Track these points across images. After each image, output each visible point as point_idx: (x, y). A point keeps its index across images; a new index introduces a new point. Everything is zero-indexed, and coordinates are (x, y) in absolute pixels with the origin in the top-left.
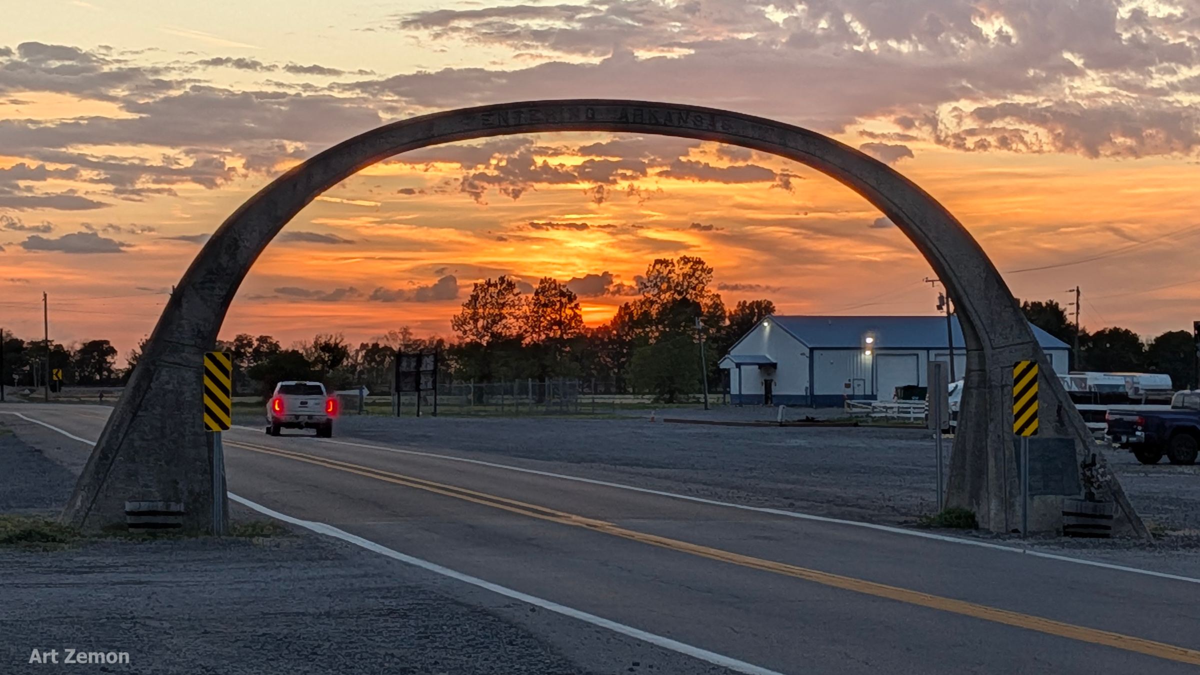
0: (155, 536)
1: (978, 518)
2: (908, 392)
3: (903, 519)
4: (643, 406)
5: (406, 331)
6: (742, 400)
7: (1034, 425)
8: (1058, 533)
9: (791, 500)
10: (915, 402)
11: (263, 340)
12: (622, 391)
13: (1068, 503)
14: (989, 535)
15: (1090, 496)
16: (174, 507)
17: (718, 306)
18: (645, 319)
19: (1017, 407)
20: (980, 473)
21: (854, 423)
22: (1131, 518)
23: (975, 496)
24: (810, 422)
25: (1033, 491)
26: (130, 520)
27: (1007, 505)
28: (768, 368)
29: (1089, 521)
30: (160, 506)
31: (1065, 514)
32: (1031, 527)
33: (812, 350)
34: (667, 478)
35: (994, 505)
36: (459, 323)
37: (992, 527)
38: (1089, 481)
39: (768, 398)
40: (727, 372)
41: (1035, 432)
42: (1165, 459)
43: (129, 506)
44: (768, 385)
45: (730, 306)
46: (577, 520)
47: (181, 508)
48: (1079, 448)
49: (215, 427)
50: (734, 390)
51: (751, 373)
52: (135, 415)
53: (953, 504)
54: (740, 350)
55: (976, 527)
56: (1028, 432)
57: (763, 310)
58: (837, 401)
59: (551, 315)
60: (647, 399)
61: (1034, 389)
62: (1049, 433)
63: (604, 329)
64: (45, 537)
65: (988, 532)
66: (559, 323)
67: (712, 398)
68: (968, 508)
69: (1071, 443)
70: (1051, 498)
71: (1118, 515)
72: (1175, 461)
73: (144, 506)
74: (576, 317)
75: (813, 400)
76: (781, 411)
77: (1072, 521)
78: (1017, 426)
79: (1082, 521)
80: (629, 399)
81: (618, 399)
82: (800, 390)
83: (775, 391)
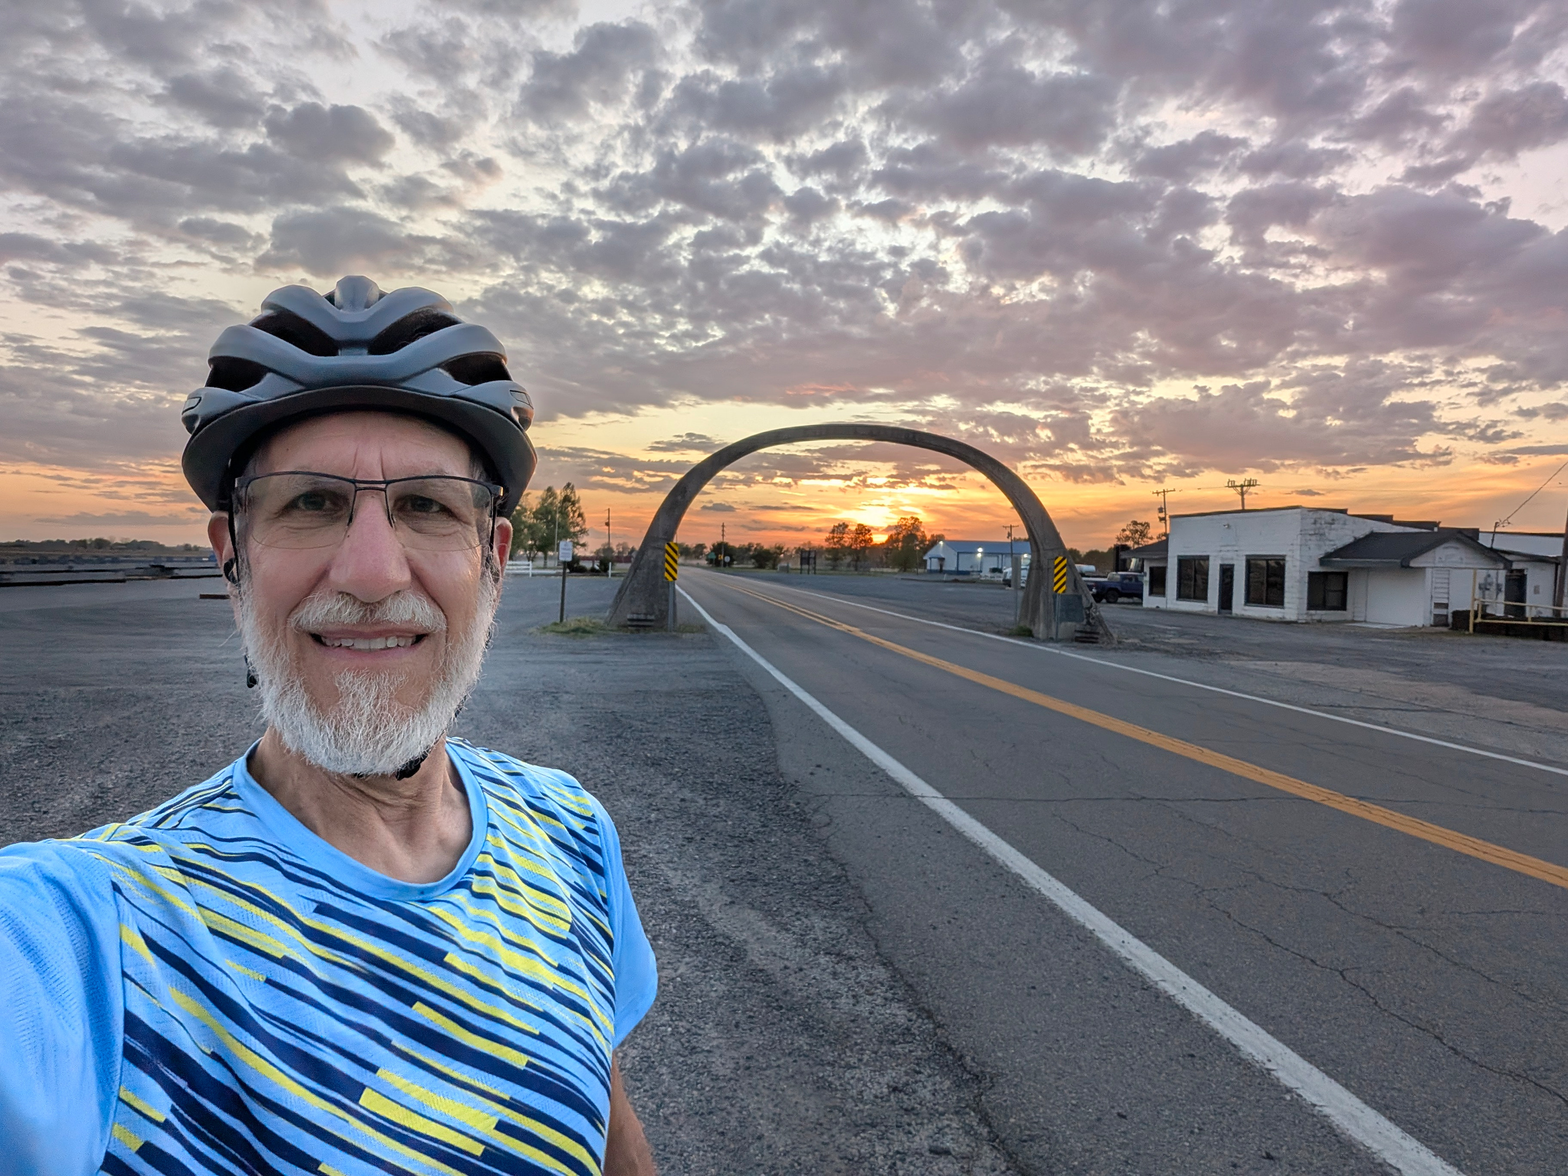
0: (638, 631)
1: (1034, 632)
2: (994, 570)
3: (997, 630)
4: (895, 573)
5: (809, 543)
6: (931, 572)
7: (1064, 588)
8: (1072, 640)
9: (947, 618)
10: (997, 574)
11: (758, 545)
12: (888, 567)
13: (1078, 627)
14: (1038, 641)
15: (1089, 623)
16: (649, 617)
17: (924, 536)
18: (897, 541)
19: (1056, 580)
20: (1036, 610)
21: (973, 582)
22: (1108, 634)
23: (1033, 621)
24: (956, 581)
25: (1062, 620)
26: (629, 623)
27: (1048, 627)
28: (942, 560)
29: (1088, 635)
30: (642, 617)
31: (1076, 631)
32: (1060, 637)
33: (958, 553)
34: (893, 605)
35: (1042, 625)
36: (827, 540)
37: (1040, 636)
38: (1088, 616)
39: (941, 571)
40: (926, 561)
41: (1064, 592)
42: (1104, 601)
43: (629, 616)
44: (941, 566)
45: (929, 537)
46: (845, 627)
47: (653, 617)
48: (1084, 599)
49: (670, 579)
50: (928, 568)
51: (935, 561)
52: (635, 571)
53: (1022, 624)
54: (932, 552)
55: (1033, 636)
56: (1060, 591)
57: (941, 537)
58: (967, 573)
59: (861, 537)
60: (896, 570)
61: (1065, 570)
62: (1070, 592)
63: (882, 544)
64: (585, 631)
65: (1038, 639)
66: (865, 541)
67: (920, 571)
68: (1028, 626)
69: (1080, 598)
70: (1069, 624)
71: (1102, 632)
72: (1108, 602)
73: (635, 616)
74: (871, 539)
75: (959, 573)
76: (945, 577)
77: (1078, 635)
78: (1055, 588)
79: (1084, 635)
80: (890, 570)
81: (885, 570)
82: (953, 568)
83: (944, 568)
